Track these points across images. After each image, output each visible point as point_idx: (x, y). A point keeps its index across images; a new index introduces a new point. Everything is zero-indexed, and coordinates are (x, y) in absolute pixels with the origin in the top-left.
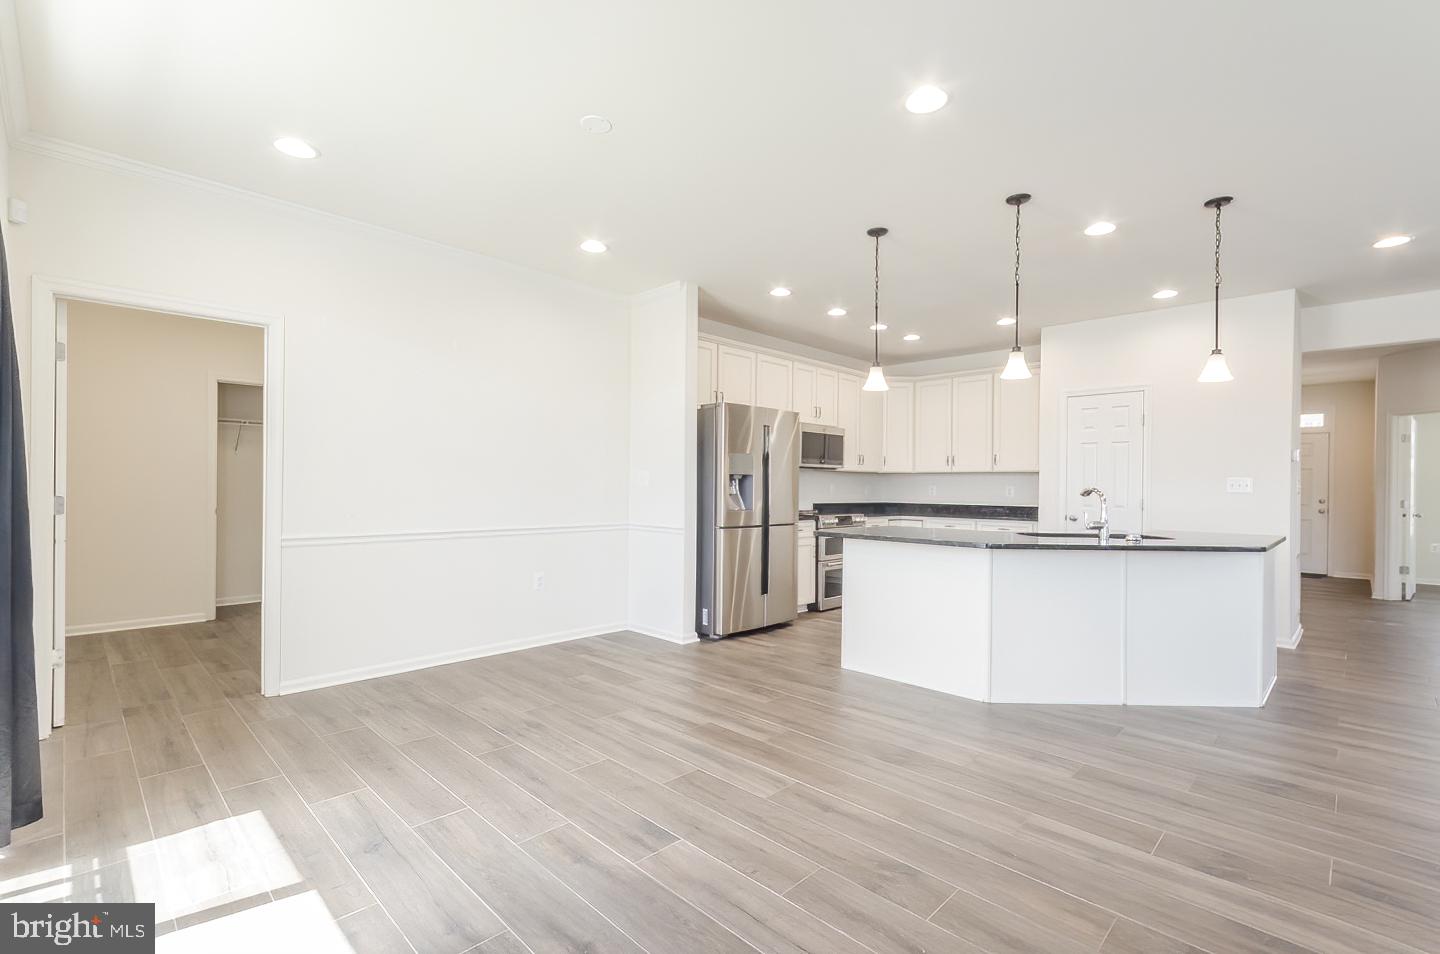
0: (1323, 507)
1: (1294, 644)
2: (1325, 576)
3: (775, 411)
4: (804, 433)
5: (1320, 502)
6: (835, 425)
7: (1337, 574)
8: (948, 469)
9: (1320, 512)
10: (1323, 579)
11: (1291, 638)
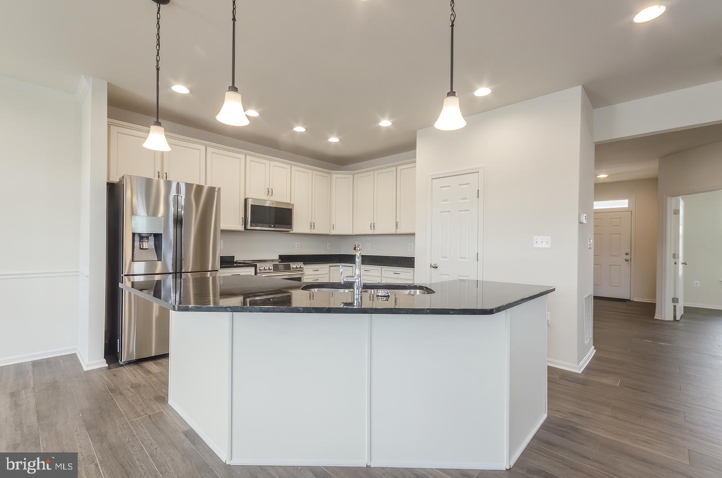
0: (628, 257)
1: (580, 369)
2: (629, 300)
3: (193, 184)
4: (251, 205)
5: (626, 254)
6: (289, 202)
7: (636, 299)
8: (371, 232)
9: (626, 260)
10: (627, 303)
11: (578, 363)
